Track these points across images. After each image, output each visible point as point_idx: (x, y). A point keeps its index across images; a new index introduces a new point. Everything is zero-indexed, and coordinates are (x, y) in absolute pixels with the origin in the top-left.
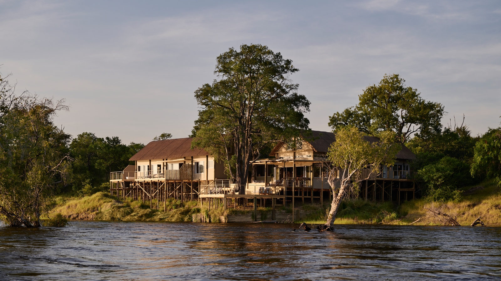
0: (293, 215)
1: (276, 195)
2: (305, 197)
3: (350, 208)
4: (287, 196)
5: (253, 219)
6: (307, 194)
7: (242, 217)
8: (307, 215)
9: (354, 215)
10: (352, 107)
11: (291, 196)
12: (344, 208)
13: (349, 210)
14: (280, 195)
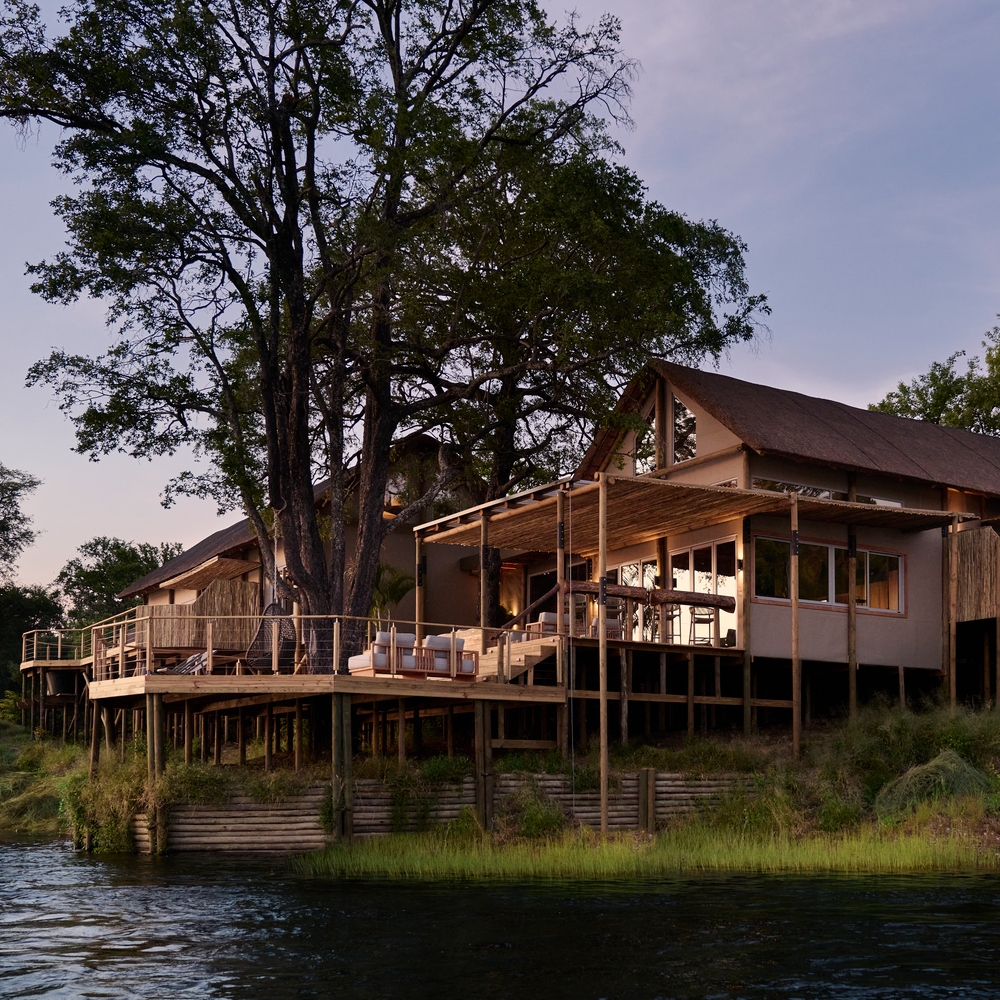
0: (603, 802)
1: (500, 685)
2: (705, 700)
3: (955, 755)
4: (573, 693)
5: (329, 831)
6: (718, 687)
7: (258, 819)
8: (698, 802)
9: (983, 795)
10: (957, 354)
11: (590, 694)
12: (922, 760)
13: (951, 767)
14: (536, 682)
